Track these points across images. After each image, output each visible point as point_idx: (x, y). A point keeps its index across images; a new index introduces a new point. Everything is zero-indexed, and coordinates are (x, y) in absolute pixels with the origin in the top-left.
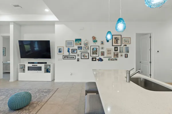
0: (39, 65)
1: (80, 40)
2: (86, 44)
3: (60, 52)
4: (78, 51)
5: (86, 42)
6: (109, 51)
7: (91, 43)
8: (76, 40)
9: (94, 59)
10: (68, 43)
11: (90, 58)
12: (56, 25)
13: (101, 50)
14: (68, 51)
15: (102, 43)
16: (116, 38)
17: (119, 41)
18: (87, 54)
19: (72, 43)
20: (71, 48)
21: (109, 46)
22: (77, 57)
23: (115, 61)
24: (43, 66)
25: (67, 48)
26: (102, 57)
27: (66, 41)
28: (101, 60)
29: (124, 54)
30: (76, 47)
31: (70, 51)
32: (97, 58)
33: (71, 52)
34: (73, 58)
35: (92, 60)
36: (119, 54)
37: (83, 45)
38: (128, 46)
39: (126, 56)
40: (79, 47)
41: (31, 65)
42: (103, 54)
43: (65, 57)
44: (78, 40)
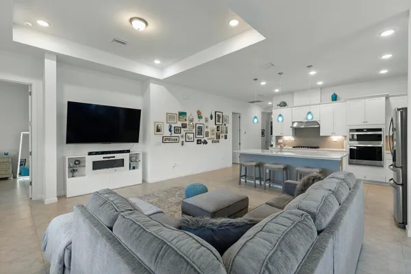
0: (118, 156)
1: (185, 113)
2: (192, 120)
3: (158, 130)
4: (182, 129)
5: (191, 117)
6: (213, 131)
7: (196, 120)
8: (180, 114)
9: (199, 142)
10: (170, 117)
11: (196, 140)
12: (151, 84)
13: (206, 130)
14: (170, 130)
15: (207, 121)
16: (218, 116)
17: (221, 120)
18: (191, 135)
19: (174, 117)
20: (173, 126)
21: (211, 125)
22: (181, 140)
23: (217, 144)
25: (168, 125)
26: (206, 139)
27: (167, 114)
28: (205, 142)
29: (224, 135)
30: (179, 124)
31: (173, 129)
32: (203, 140)
33: (173, 132)
34: (177, 140)
35: (197, 143)
36: (221, 135)
37: (187, 122)
38: (227, 125)
39: (226, 137)
40: (182, 124)
41: (100, 158)
42: (207, 134)
43: (165, 140)
44: (182, 114)
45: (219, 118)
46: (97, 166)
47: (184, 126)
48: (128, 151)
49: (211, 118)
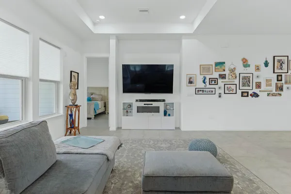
0: (155, 104)
1: (223, 63)
2: (232, 71)
3: (191, 82)
4: (220, 81)
5: (232, 67)
6: (268, 81)
7: (240, 69)
8: (217, 64)
9: (244, 94)
10: (204, 68)
11: (239, 92)
12: (184, 40)
13: (255, 80)
14: (204, 82)
15: (258, 68)
16: (279, 61)
17: (285, 66)
18: (233, 87)
19: (209, 69)
20: (208, 77)
21: (267, 74)
22: (218, 91)
23: (278, 97)
24: (161, 105)
25: (202, 76)
26: (257, 91)
27: (200, 65)
28: (255, 95)
30: (216, 75)
31: (207, 81)
32: (250, 92)
33: (207, 83)
34: (212, 92)
35: (242, 96)
37: (227, 72)
40: (220, 75)
41: (142, 104)
42: (258, 86)
43: (198, 91)
44: (220, 64)
45: (281, 63)
46: (140, 110)
47: (223, 77)
48: (164, 101)
49: (266, 64)
